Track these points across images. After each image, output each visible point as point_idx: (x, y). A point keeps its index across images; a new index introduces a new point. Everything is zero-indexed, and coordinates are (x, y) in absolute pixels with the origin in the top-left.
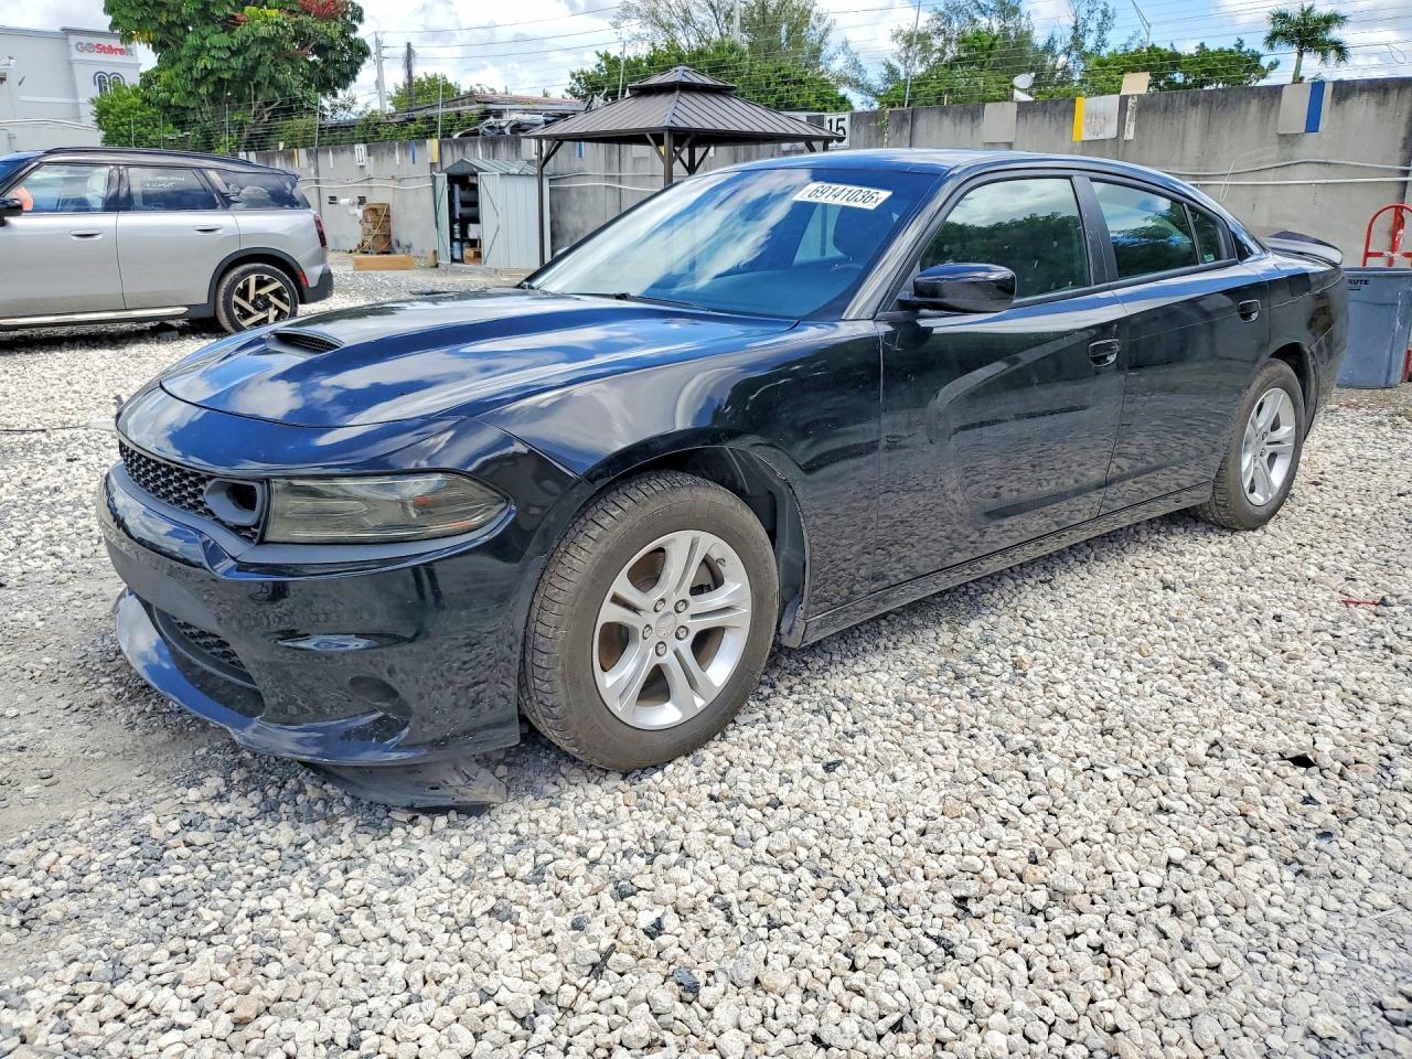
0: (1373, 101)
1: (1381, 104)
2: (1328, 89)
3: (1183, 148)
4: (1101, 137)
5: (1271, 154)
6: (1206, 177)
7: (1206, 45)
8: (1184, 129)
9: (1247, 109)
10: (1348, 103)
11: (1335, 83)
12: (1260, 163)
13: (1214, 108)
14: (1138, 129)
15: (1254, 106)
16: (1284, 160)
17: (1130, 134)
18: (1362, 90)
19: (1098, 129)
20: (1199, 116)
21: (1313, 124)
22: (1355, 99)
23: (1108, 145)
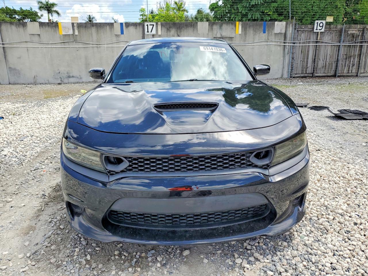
0: (134, 28)
1: (136, 28)
2: (124, 25)
3: (92, 37)
4: (68, 34)
5: (114, 39)
6: (100, 45)
7: (22, 8)
8: (92, 33)
9: (106, 28)
10: (129, 28)
11: (125, 23)
12: (112, 41)
13: (98, 27)
14: (79, 32)
15: (108, 27)
16: (117, 41)
17: (77, 33)
18: (131, 25)
19: (67, 32)
20: (95, 29)
21: (122, 33)
22: (130, 27)
23: (71, 36)
